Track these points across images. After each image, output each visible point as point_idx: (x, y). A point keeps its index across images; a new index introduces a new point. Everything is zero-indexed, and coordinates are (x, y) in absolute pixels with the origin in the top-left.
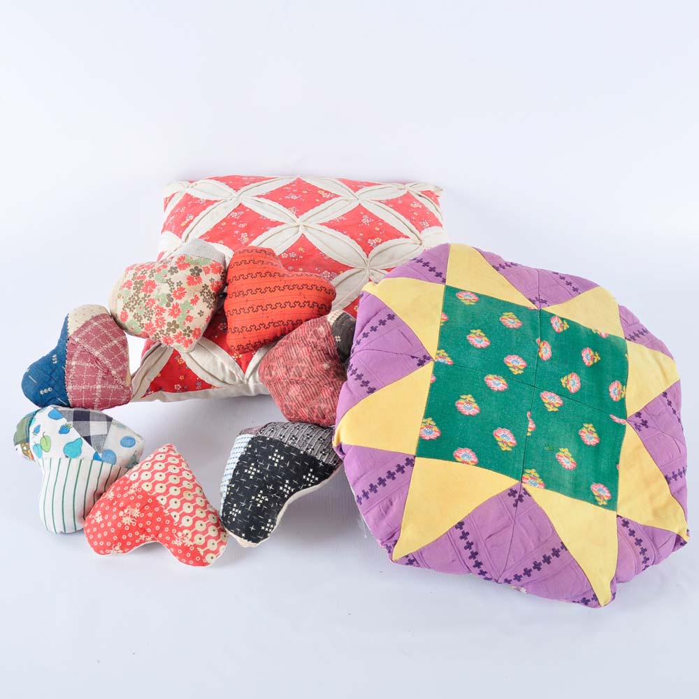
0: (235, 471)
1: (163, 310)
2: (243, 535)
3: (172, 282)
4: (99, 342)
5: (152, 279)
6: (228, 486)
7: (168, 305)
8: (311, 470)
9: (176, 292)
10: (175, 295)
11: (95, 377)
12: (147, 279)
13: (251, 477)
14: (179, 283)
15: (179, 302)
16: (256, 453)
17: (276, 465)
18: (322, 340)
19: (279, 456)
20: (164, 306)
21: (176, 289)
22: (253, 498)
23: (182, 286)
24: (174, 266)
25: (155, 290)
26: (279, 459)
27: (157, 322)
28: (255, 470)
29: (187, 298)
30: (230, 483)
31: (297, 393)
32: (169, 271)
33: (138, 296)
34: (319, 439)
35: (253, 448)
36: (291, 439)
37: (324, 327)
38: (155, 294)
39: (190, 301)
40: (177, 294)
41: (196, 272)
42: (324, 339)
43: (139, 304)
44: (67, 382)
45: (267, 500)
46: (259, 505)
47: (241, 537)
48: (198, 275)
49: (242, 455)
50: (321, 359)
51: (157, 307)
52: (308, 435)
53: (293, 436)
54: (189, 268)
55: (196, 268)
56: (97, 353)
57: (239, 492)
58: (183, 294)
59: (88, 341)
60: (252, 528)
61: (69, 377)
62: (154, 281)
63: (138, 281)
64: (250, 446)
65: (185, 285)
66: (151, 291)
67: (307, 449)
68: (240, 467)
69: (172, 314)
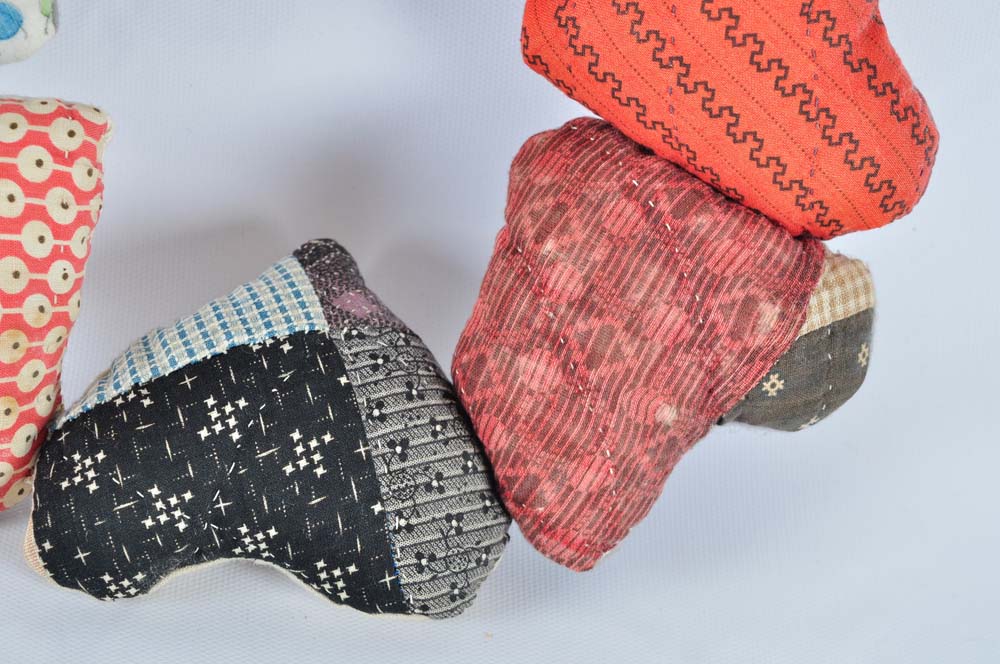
0: (190, 369)
2: (47, 546)
6: (136, 387)
8: (352, 569)
13: (204, 433)
16: (280, 384)
17: (289, 469)
18: (737, 347)
19: (317, 457)
22: (155, 491)
26: (312, 466)
28: (232, 422)
30: (148, 385)
31: (535, 385)
34: (449, 518)
35: (289, 361)
36: (392, 444)
37: (782, 316)
42: (745, 350)
45: (182, 526)
46: (149, 523)
47: (39, 541)
49: (245, 347)
50: (676, 389)
52: (439, 477)
53: (405, 443)
57: (143, 438)
60: (81, 556)
64: (286, 347)
67: (399, 514)
68: (209, 374)
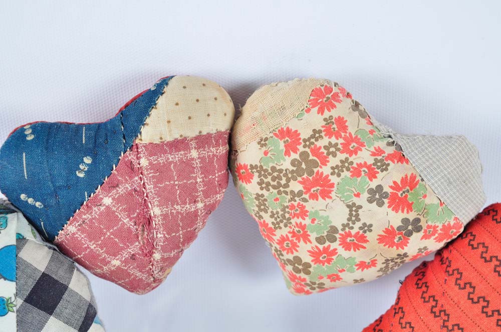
1: (306, 238)
3: (357, 215)
4: (174, 194)
5: (334, 179)
7: (320, 240)
9: (349, 235)
10: (343, 238)
11: (122, 249)
12: (326, 170)
14: (368, 228)
15: (341, 251)
20: (313, 236)
21: (353, 232)
23: (368, 234)
24: (387, 189)
25: (321, 203)
27: (283, 240)
29: (358, 256)
32: (371, 191)
33: (288, 180)
38: (317, 208)
39: (357, 261)
40: (349, 239)
41: (412, 227)
43: (279, 193)
44: (75, 220)
48: (410, 234)
51: (303, 227)
54: (405, 215)
55: (417, 220)
56: (156, 211)
58: (357, 247)
59: (159, 180)
61: (84, 215)
62: (332, 185)
63: (311, 157)
65: (372, 237)
66: (314, 197)
69: (316, 254)
